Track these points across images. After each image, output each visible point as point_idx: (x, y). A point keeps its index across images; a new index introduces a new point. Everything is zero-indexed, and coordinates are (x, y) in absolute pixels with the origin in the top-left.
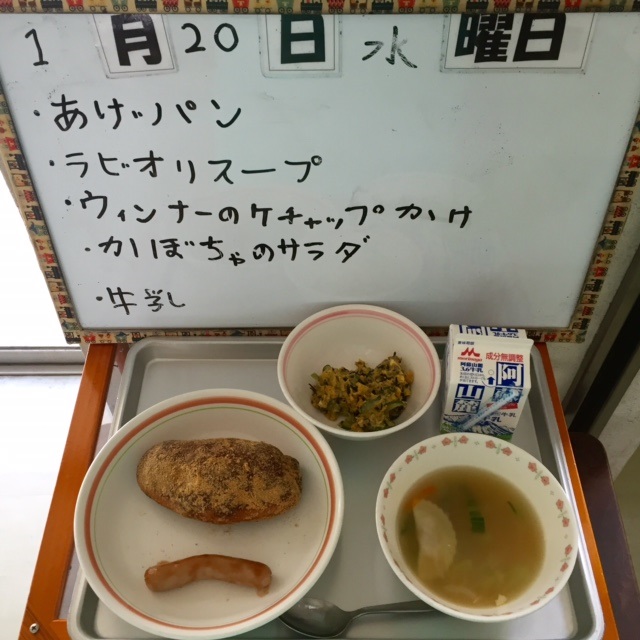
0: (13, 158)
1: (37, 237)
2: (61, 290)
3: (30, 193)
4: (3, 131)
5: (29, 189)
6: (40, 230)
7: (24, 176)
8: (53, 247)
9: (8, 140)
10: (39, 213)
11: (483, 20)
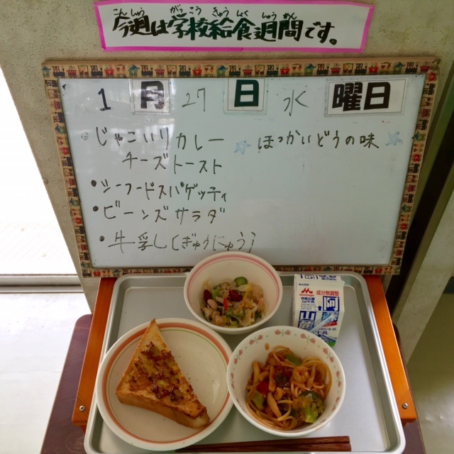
0: (65, 159)
1: (73, 207)
2: (83, 241)
3: (73, 180)
4: (62, 143)
5: (72, 177)
6: (75, 203)
7: (70, 170)
8: (81, 214)
9: (64, 149)
10: (76, 192)
11: (346, 88)
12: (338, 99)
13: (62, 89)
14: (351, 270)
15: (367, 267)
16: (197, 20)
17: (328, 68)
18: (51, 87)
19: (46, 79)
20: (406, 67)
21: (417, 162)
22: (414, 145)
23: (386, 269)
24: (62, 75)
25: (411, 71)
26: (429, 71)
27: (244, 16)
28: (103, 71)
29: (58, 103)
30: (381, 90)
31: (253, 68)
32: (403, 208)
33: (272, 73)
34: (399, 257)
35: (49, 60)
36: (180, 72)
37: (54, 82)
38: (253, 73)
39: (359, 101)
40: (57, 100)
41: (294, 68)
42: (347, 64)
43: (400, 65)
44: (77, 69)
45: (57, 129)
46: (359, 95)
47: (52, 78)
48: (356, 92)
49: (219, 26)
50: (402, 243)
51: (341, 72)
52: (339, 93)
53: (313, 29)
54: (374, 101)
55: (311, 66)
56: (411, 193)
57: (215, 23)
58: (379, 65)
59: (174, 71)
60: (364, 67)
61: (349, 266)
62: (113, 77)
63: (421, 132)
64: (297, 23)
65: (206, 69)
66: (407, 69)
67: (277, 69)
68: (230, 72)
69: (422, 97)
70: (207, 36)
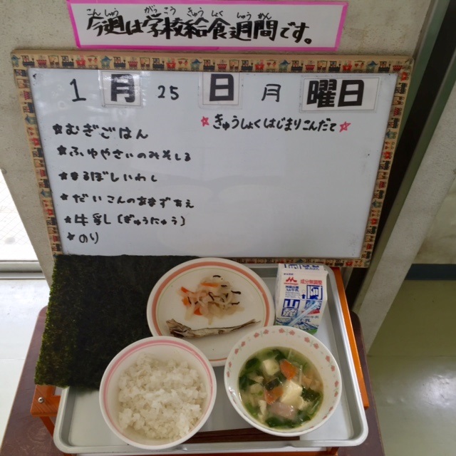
0: (36, 150)
1: (45, 199)
2: (55, 232)
3: (43, 171)
4: (32, 134)
5: (43, 168)
6: (47, 194)
7: (41, 161)
8: (53, 205)
9: (34, 139)
10: (47, 183)
11: (321, 85)
12: (313, 96)
13: (32, 79)
14: (322, 263)
15: (338, 260)
16: (172, 20)
17: (302, 64)
18: (20, 77)
19: (16, 68)
20: (378, 66)
21: (388, 160)
22: (385, 142)
23: (357, 262)
24: (32, 64)
25: (384, 70)
26: (402, 71)
27: (219, 16)
28: (75, 61)
29: (28, 93)
30: (355, 87)
31: (228, 63)
32: (374, 204)
33: (247, 69)
34: (369, 250)
35: (18, 49)
36: (153, 65)
37: (23, 71)
38: (228, 68)
39: (333, 98)
40: (27, 90)
41: (269, 64)
42: (321, 61)
43: (373, 64)
44: (47, 59)
45: (27, 119)
46: (333, 92)
47: (21, 67)
48: (330, 88)
49: (194, 26)
50: (372, 237)
51: (315, 69)
52: (313, 89)
53: (288, 29)
54: (348, 98)
55: (285, 63)
56: (382, 189)
57: (190, 23)
58: (353, 64)
59: (147, 63)
60: (338, 65)
61: (320, 259)
62: (84, 68)
63: (393, 130)
64: (272, 23)
65: (180, 63)
66: (380, 68)
67: (252, 64)
68: (204, 66)
69: (394, 96)
70: (182, 35)
